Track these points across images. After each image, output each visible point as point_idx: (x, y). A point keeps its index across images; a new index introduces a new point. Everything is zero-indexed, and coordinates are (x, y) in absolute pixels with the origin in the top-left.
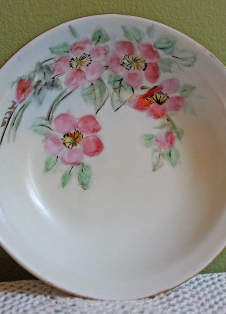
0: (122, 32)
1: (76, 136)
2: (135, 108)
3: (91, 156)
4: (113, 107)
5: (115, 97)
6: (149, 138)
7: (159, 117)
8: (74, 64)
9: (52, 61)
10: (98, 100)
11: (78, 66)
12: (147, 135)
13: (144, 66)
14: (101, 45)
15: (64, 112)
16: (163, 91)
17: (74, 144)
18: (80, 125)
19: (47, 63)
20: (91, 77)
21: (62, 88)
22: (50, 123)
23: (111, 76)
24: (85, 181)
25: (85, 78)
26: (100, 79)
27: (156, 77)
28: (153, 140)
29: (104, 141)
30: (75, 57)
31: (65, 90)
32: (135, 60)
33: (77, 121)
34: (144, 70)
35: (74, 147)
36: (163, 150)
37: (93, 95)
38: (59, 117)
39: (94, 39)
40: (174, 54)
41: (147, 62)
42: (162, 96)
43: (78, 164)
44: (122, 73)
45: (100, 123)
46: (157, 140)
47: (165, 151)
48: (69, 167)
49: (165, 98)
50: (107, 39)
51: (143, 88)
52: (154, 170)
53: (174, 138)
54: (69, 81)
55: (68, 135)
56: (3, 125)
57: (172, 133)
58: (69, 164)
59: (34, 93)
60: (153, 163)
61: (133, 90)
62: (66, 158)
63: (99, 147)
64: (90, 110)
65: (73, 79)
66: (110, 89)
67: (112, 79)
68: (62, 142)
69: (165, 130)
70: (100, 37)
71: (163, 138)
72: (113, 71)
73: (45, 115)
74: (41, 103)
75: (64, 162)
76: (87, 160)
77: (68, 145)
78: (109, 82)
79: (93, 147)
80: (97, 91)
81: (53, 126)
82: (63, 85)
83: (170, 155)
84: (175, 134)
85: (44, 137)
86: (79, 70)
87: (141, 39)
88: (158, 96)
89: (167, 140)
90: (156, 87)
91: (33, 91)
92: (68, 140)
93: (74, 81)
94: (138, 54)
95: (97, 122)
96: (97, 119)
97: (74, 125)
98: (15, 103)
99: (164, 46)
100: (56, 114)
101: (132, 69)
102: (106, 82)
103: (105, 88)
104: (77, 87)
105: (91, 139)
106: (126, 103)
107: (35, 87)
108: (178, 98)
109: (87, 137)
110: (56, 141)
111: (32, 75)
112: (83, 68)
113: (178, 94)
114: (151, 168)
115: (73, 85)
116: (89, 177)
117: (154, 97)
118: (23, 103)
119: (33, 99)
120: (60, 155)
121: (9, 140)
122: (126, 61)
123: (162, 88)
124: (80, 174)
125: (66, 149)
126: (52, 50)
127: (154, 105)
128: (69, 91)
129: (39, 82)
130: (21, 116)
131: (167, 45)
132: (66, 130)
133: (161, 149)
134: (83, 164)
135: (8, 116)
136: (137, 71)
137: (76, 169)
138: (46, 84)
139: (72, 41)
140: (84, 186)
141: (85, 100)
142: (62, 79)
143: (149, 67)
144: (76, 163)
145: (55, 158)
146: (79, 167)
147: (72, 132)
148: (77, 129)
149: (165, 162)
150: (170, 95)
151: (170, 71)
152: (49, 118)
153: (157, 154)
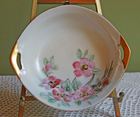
0: (70, 105)
1: (83, 69)
2: (61, 80)
3: (77, 61)
4: (69, 80)
5: (68, 84)
6: (55, 68)
7: (51, 77)
8: (86, 94)
9: (96, 93)
10: (75, 82)
11: (84, 93)
12: (56, 70)
13: (59, 95)
14: (77, 100)
15: (88, 77)
16: (50, 86)
17: (84, 66)
18: (82, 73)
19: (98, 92)
20: (79, 91)
21: (90, 86)
22: (93, 73)
23: (71, 91)
24: (79, 52)
25: (81, 90)
26: (75, 90)
27: (53, 91)
28: (53, 68)
29: (72, 67)
30: (87, 96)
31: (88, 85)
32: (62, 97)
33: (83, 74)
34: (58, 94)
35: (84, 65)
36: (50, 64)
37: (77, 85)
38: (90, 75)
39: (81, 102)
40: (48, 97)
41: (58, 96)
42: (50, 85)
43: (82, 58)
44: (67, 93)
45: (74, 74)
46: (52, 68)
47: (49, 64)
48: (85, 57)
49: (49, 84)
50: (75, 102)
51: (58, 88)
52: (53, 57)
53: (45, 68)
54: (87, 88)
55: (86, 69)
56: (112, 68)
57: (46, 70)
58: (85, 58)
59: (101, 82)
60: (54, 59)
61: (62, 87)
62: (86, 60)
63: (74, 65)
64: (78, 79)
65: (86, 89)
66: (71, 87)
67: (70, 91)
68: (88, 66)
69: (49, 72)
70: (79, 102)
71: (49, 69)
72: (70, 93)
73: (95, 76)
74: (97, 79)
75: (87, 59)
76: (79, 60)
77: (86, 65)
78: (71, 89)
79: (76, 65)
80: (76, 86)
81: (92, 72)
82: (89, 87)
83: (47, 62)
84: (45, 70)
85: (95, 68)
86: (84, 92)
87: (62, 102)
88: (52, 85)
89: (48, 68)
90: (53, 88)
91: (101, 83)
92: (86, 67)
93: (85, 89)
94: (62, 99)
95: (75, 74)
96: (75, 75)
97: (84, 73)
98: (108, 77)
99: (53, 100)
100: (91, 76)
101: (63, 94)
102: (73, 89)
103: (73, 87)
104: (84, 87)
105: (77, 68)
106: (64, 82)
107: (101, 84)
108: (44, 83)
109: (79, 68)
110: (91, 66)
111: (103, 87)
112: (82, 93)
113: (45, 85)
114: (54, 57)
115: (85, 88)
116: (77, 54)
117: (53, 84)
118: (105, 78)
119: (101, 80)
120: (89, 62)
121: (109, 64)
122: (66, 96)
123: (51, 87)
124: (81, 55)
125: (87, 64)
126: (97, 96)
127: (53, 81)
128: (87, 85)
129: (99, 86)
130: (105, 73)
131: (51, 100)
132: (87, 71)
133: (51, 64)
134: (80, 58)
135: (111, 72)
136: (61, 93)
137: (82, 56)
138: (96, 86)
139: (89, 100)
140: (79, 51)
141: (80, 82)
142: (90, 89)
143: (57, 95)
144: (83, 59)
145: (91, 60)
146: (81, 57)
147: (84, 70)
148: (83, 71)
149: (49, 60)
150: (47, 84)
151: (49, 92)
152: (94, 75)
153: (52, 63)
